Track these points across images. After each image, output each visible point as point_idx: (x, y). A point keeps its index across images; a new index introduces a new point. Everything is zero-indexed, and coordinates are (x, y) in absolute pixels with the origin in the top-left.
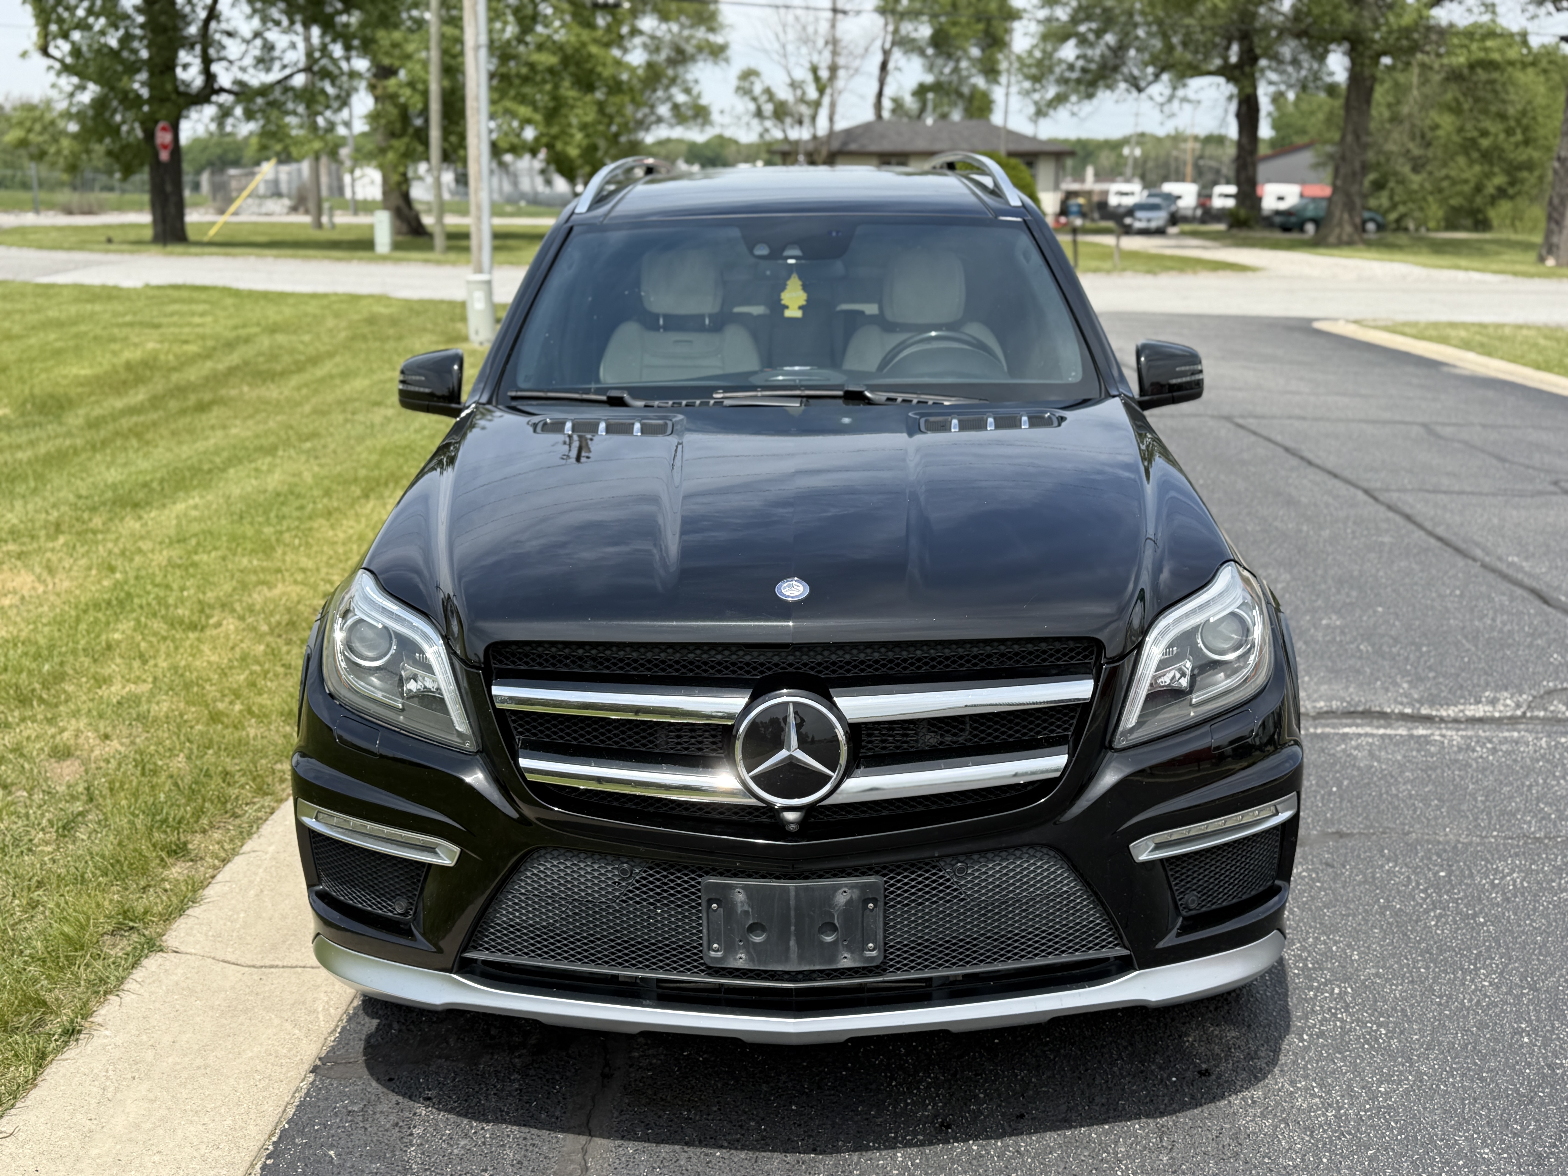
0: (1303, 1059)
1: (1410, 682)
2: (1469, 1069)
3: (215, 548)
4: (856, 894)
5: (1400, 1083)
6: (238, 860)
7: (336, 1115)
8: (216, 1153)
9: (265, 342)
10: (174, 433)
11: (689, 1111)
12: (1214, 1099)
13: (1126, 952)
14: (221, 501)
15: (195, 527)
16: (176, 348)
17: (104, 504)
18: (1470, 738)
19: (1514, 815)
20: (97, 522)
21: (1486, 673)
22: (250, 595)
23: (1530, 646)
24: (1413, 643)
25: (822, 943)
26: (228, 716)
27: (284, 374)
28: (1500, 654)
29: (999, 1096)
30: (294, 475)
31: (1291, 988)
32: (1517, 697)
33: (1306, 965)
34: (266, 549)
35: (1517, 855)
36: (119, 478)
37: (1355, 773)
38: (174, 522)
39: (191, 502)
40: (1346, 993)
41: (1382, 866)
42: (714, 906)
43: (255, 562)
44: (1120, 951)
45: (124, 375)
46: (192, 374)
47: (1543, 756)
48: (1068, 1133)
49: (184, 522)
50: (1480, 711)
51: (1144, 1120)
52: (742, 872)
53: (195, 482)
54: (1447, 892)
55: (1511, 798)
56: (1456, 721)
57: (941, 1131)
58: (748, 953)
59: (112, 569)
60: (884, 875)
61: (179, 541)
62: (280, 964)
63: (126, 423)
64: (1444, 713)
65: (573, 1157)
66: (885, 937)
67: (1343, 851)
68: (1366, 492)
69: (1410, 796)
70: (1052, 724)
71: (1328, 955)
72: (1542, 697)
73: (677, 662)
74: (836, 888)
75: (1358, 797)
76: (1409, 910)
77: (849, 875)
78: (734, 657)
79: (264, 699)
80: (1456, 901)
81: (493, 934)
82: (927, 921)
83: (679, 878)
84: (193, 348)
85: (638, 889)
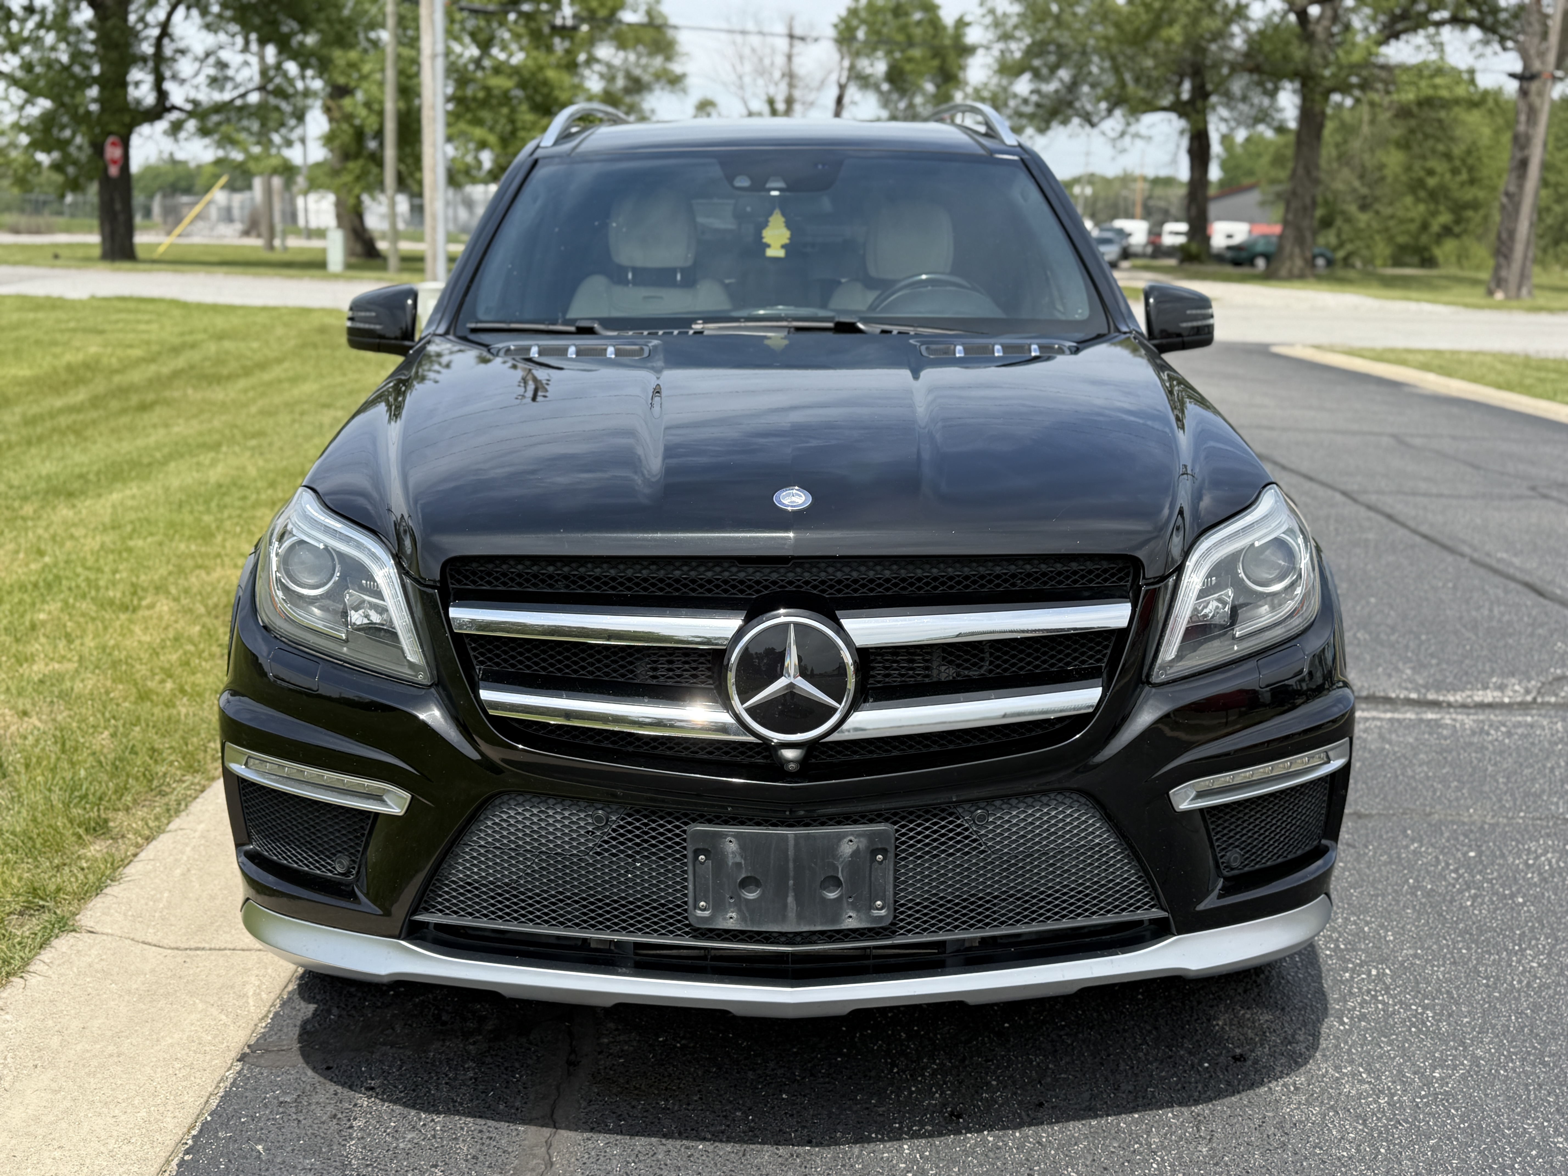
0: (1346, 1043)
1: (1413, 669)
2: (1529, 1053)
3: (151, 534)
4: (863, 843)
5: (1455, 1068)
6: (163, 837)
7: (266, 1106)
8: (126, 1148)
9: (212, 348)
10: (113, 431)
11: (667, 1100)
12: (1252, 1086)
13: (1163, 914)
14: (160, 491)
15: (132, 515)
16: (119, 352)
17: (37, 493)
18: (1483, 722)
19: (1540, 796)
20: (28, 509)
21: (1490, 660)
22: (186, 579)
23: (1532, 635)
24: (1411, 632)
25: (824, 900)
26: (158, 694)
27: (231, 377)
28: (1501, 643)
29: (1014, 1083)
30: (238, 468)
31: (1324, 969)
32: (1524, 683)
33: (1337, 946)
34: (207, 536)
35: (1548, 835)
36: (54, 470)
37: (1367, 755)
38: (109, 511)
39: (128, 492)
40: (1384, 974)
41: (1407, 847)
42: (702, 857)
43: (193, 547)
44: (1157, 913)
45: (64, 376)
46: (136, 376)
47: (1561, 740)
48: (1094, 1123)
49: (120, 511)
50: (1489, 696)
51: (1176, 1109)
52: (734, 819)
53: (133, 474)
54: (1480, 872)
55: (1534, 780)
56: (1464, 706)
57: (951, 1121)
58: (739, 911)
59: (41, 553)
60: (895, 823)
61: (113, 528)
62: (207, 946)
63: (64, 421)
64: (1451, 699)
65: (536, 1151)
66: (895, 894)
67: (1363, 832)
68: (1344, 493)
69: (1428, 778)
70: (1083, 654)
71: (1359, 935)
72: (1551, 683)
73: (661, 580)
74: (840, 837)
75: (1372, 778)
76: (1442, 890)
77: (855, 822)
78: (726, 574)
79: (199, 678)
80: (1490, 881)
81: (447, 893)
82: (943, 875)
83: (662, 826)
84: (137, 353)
85: (614, 839)
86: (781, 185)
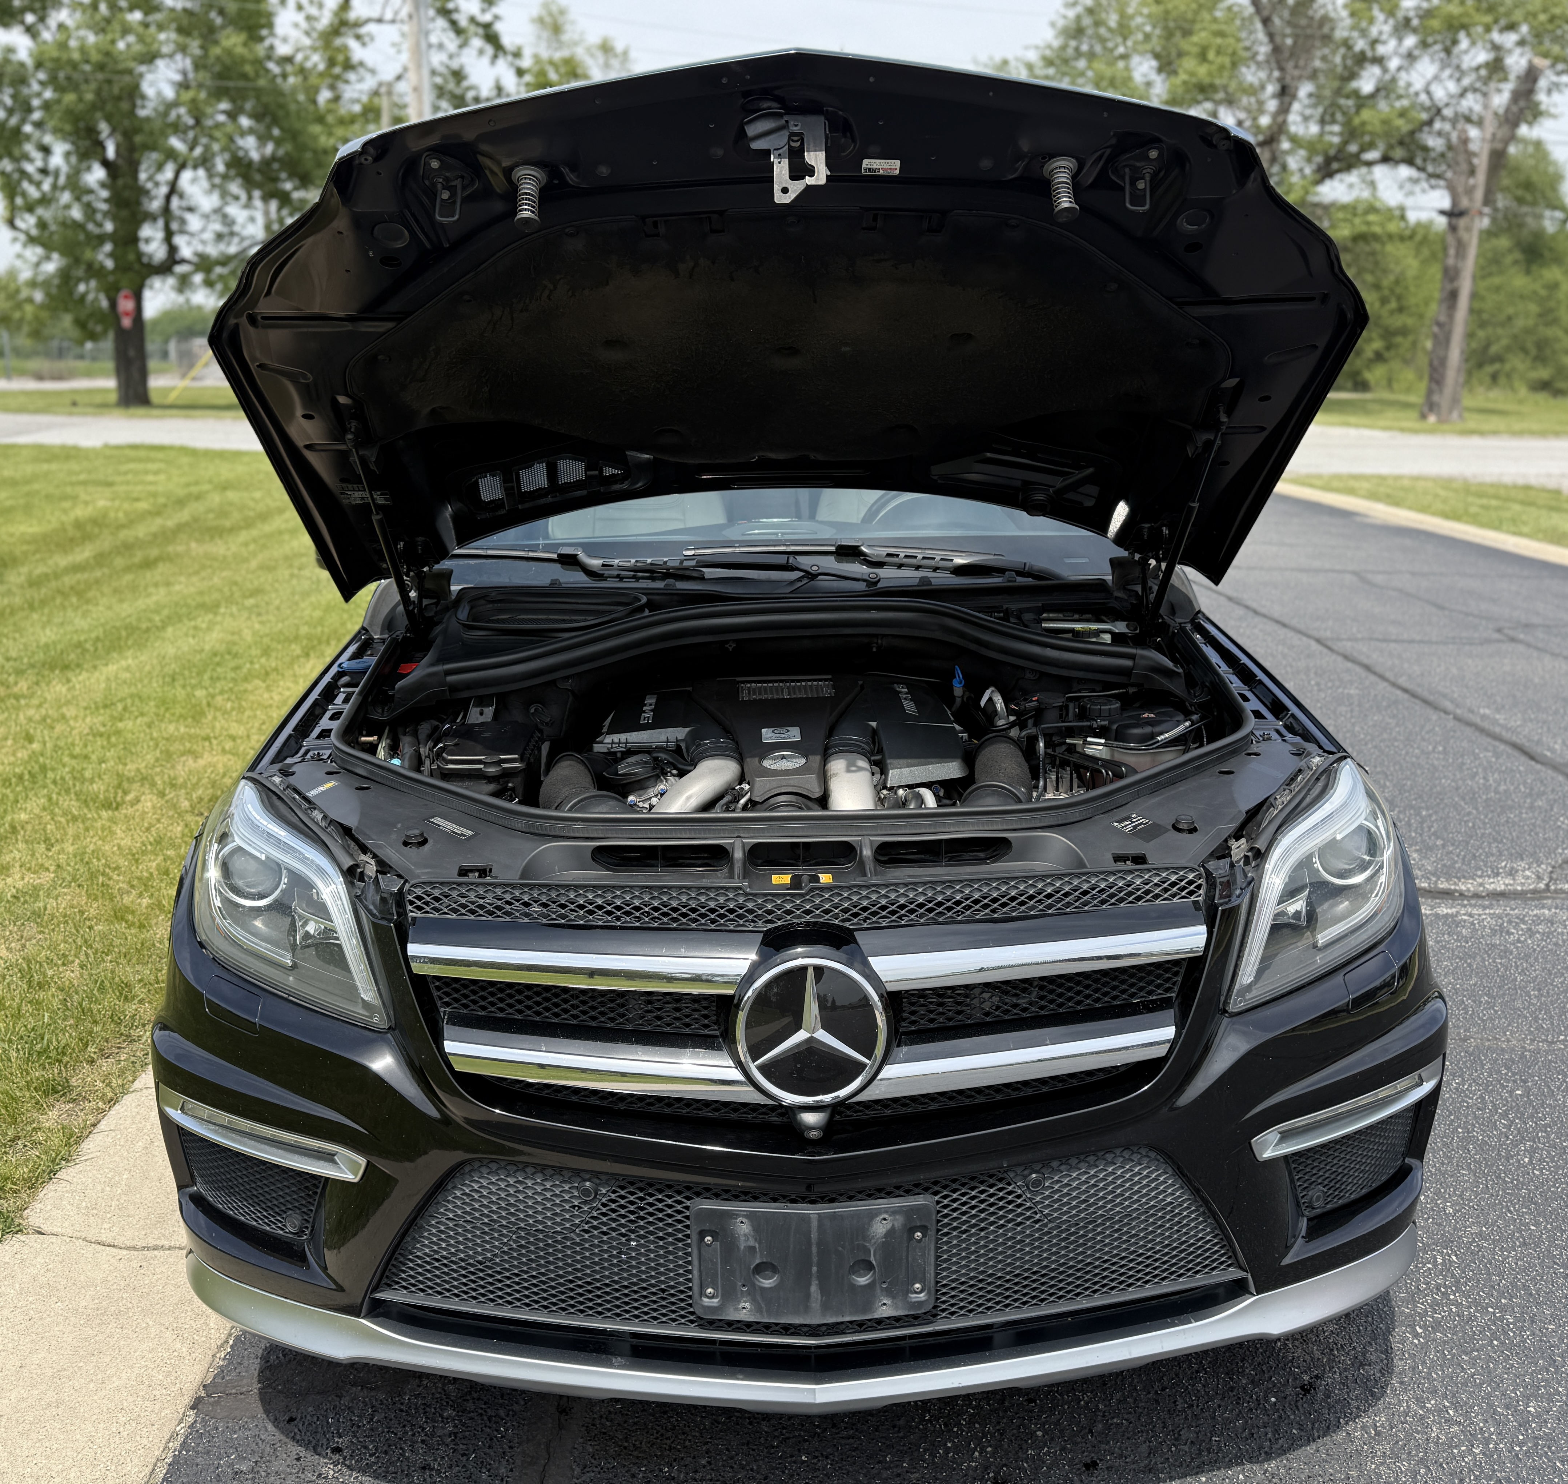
0: (1424, 1364)
3: (142, 714)
4: (898, 1221)
6: (127, 1100)
9: (216, 499)
10: (116, 591)
12: (1328, 1430)
13: (1241, 1274)
14: (155, 662)
15: (125, 691)
16: (126, 506)
17: (32, 666)
20: (23, 686)
21: (1495, 840)
22: (173, 767)
25: (853, 1287)
26: (133, 913)
27: (233, 530)
29: (1062, 1434)
30: (233, 633)
32: (1535, 868)
34: (196, 714)
36: (53, 637)
38: (103, 685)
39: (124, 663)
40: (1451, 1263)
42: (708, 1239)
43: (182, 729)
44: (1234, 1273)
45: (71, 532)
46: (141, 531)
49: (113, 686)
50: (1500, 884)
51: (1248, 1466)
52: (747, 1196)
53: (130, 642)
54: (1531, 1118)
56: (1476, 896)
58: (754, 1301)
59: (30, 739)
60: (935, 1193)
61: (105, 706)
63: (68, 580)
64: (1463, 888)
66: (937, 1274)
68: (1319, 641)
70: (1150, 983)
73: (656, 909)
74: (872, 1215)
77: (889, 1194)
78: (732, 903)
81: (411, 1269)
82: (992, 1250)
83: (660, 1201)
84: (143, 505)
85: (604, 1215)
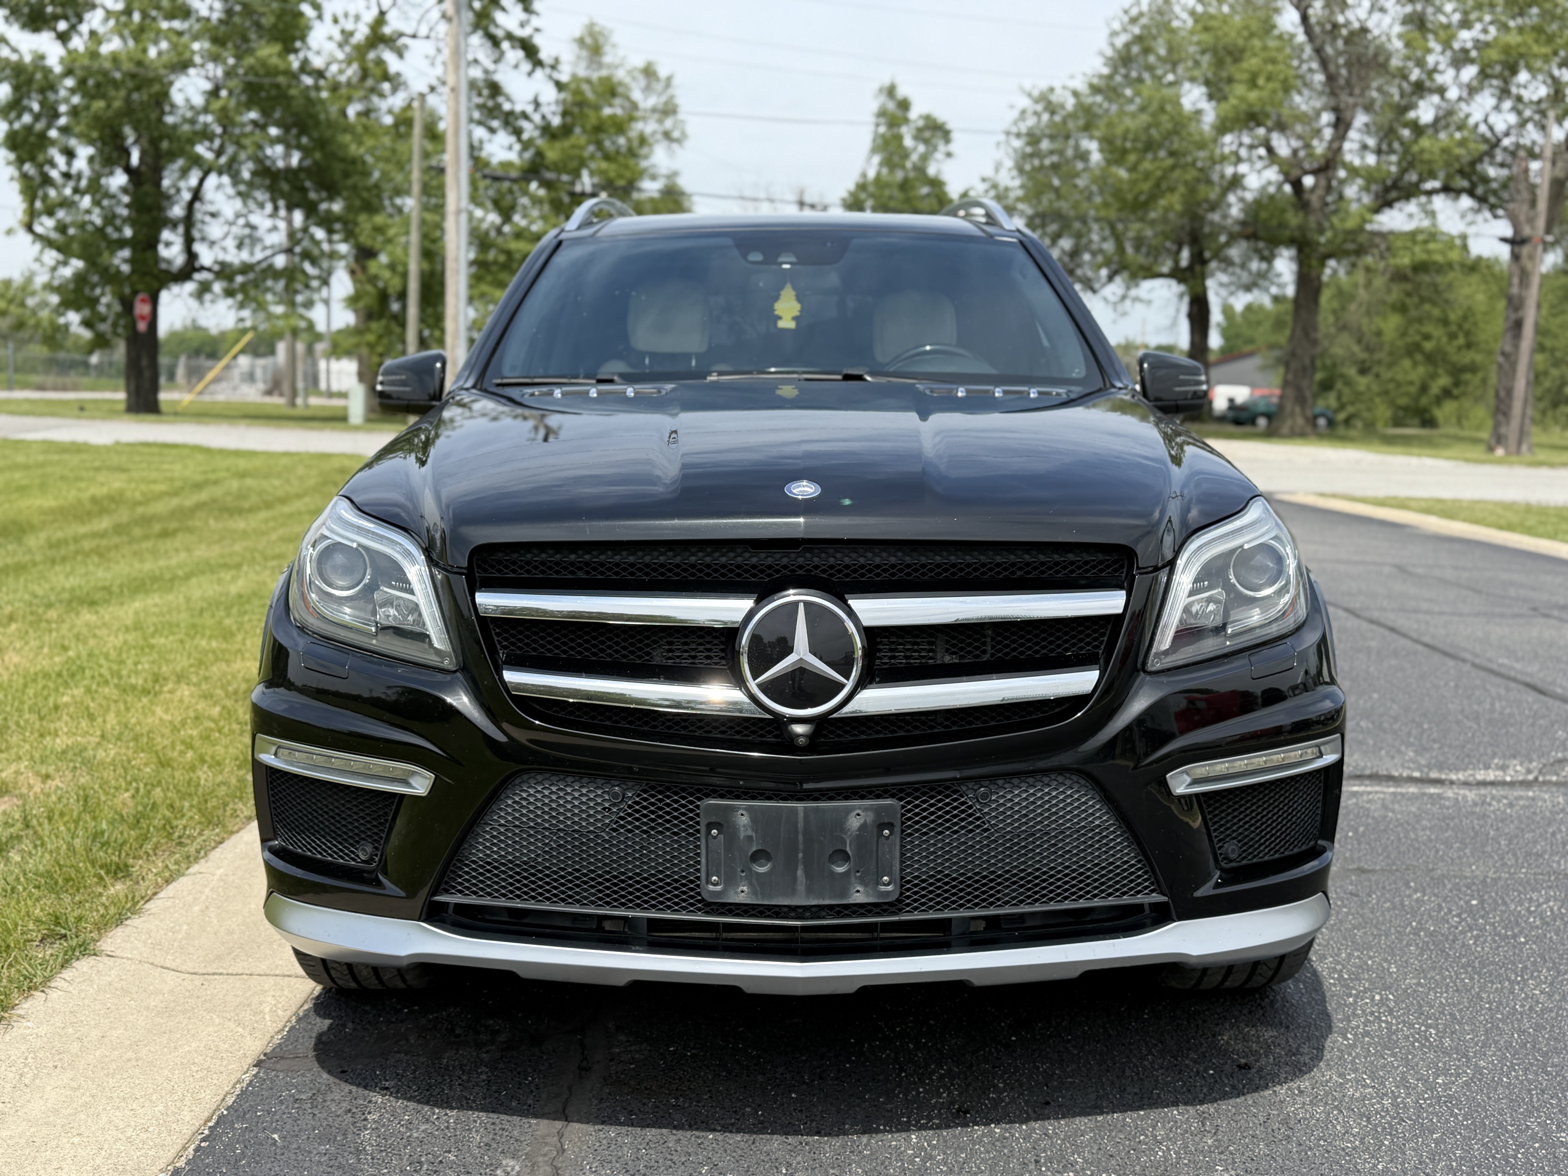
0: (1350, 1054)
1: (1416, 751)
2: (1532, 1064)
3: (173, 634)
4: (870, 817)
5: (1458, 1075)
6: (183, 880)
7: (281, 1102)
8: (144, 1136)
9: (235, 484)
10: (135, 553)
11: (677, 1099)
12: (1257, 1089)
13: (1164, 899)
14: (182, 601)
15: (155, 619)
16: (143, 487)
17: (61, 602)
18: (1485, 796)
19: (1541, 856)
20: (52, 614)
21: (1492, 745)
22: (207, 669)
23: (1533, 725)
24: (1413, 721)
25: (833, 874)
26: (178, 762)
27: (252, 510)
28: (1503, 731)
29: (1021, 1086)
31: (1328, 995)
32: (1526, 764)
33: (1341, 976)
35: (1550, 887)
36: (77, 583)
37: (1370, 821)
38: (132, 615)
39: (150, 602)
40: (1388, 999)
41: (1410, 896)
42: (714, 832)
43: (214, 644)
44: (1157, 898)
45: (88, 506)
46: (160, 507)
47: (1563, 810)
48: (1100, 1118)
49: (142, 615)
50: (1491, 775)
51: (1182, 1108)
52: (746, 793)
53: (155, 586)
54: (1482, 917)
55: (1535, 842)
56: (1466, 783)
57: (958, 1117)
58: (750, 884)
59: (65, 648)
60: (901, 799)
61: (135, 629)
62: (224, 972)
63: (87, 545)
64: (1453, 777)
65: (548, 1140)
66: (902, 870)
67: (1366, 883)
68: (1347, 610)
69: (1430, 840)
70: (1081, 640)
71: (1363, 967)
72: (1552, 765)
73: (678, 566)
74: (848, 811)
75: (1375, 840)
76: (1445, 930)
77: (862, 797)
78: (739, 559)
79: (220, 749)
80: (1493, 924)
81: (467, 873)
82: (948, 852)
83: (676, 801)
84: (161, 487)
85: (630, 815)
86: (793, 259)
